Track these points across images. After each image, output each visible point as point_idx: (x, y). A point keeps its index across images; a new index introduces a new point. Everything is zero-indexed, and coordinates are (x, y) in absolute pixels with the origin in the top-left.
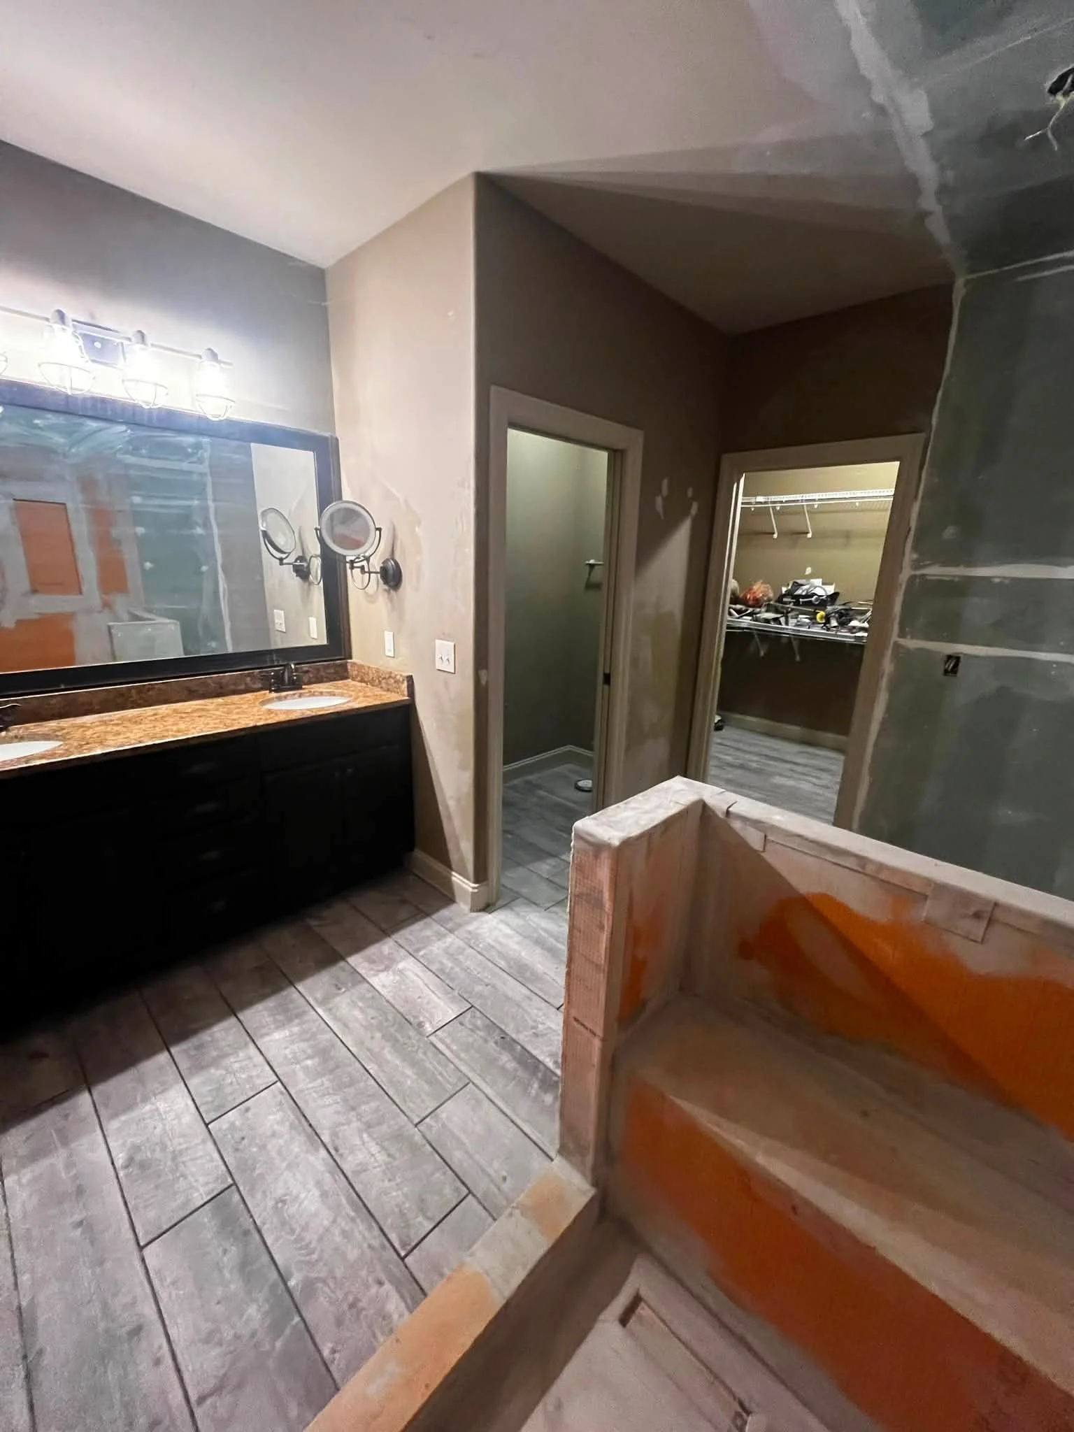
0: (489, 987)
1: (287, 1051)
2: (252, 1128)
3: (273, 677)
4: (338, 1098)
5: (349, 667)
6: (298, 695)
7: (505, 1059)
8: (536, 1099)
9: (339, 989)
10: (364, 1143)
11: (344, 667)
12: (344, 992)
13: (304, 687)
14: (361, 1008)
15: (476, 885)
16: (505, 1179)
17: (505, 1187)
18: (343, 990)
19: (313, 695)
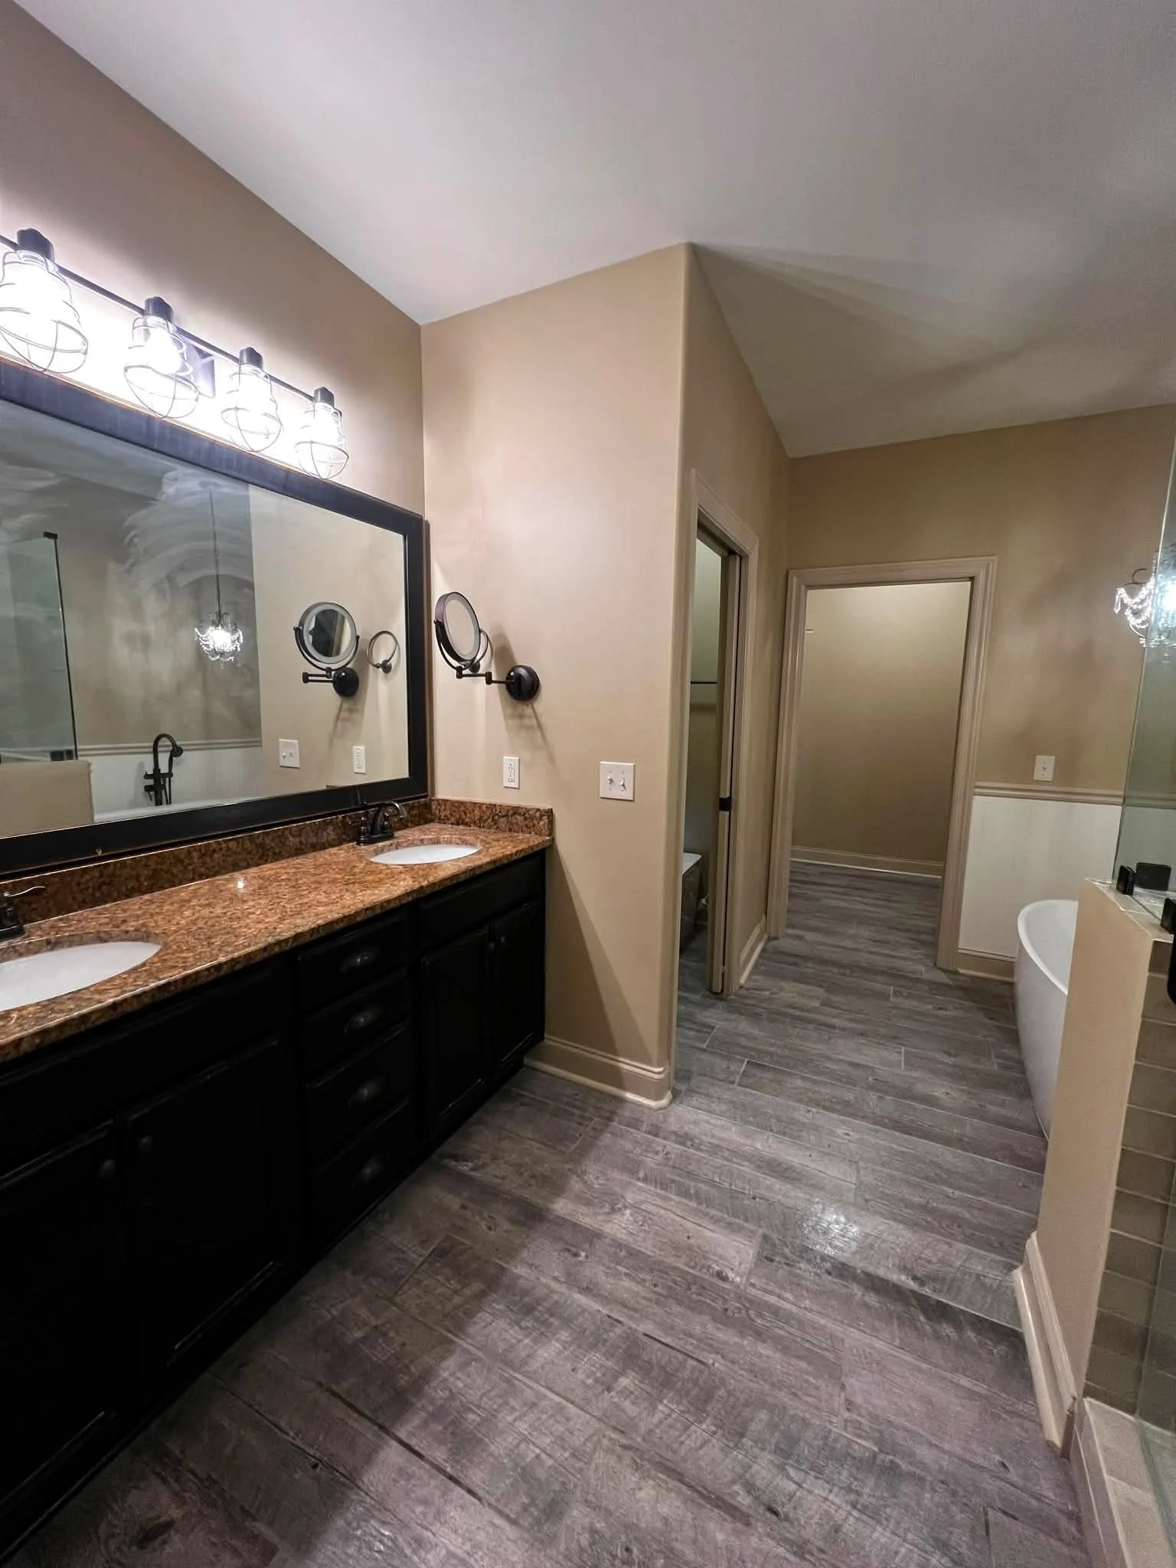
0: (757, 1199)
1: (581, 1376)
2: (629, 1527)
3: (364, 824)
4: (708, 1425)
5: (434, 807)
6: (394, 846)
7: (857, 1290)
8: (938, 1337)
9: (576, 1255)
10: (799, 1485)
11: (427, 806)
12: (587, 1256)
13: (397, 834)
14: (626, 1274)
15: (661, 1069)
16: (1003, 1465)
17: (1014, 1475)
18: (583, 1254)
19: (411, 844)
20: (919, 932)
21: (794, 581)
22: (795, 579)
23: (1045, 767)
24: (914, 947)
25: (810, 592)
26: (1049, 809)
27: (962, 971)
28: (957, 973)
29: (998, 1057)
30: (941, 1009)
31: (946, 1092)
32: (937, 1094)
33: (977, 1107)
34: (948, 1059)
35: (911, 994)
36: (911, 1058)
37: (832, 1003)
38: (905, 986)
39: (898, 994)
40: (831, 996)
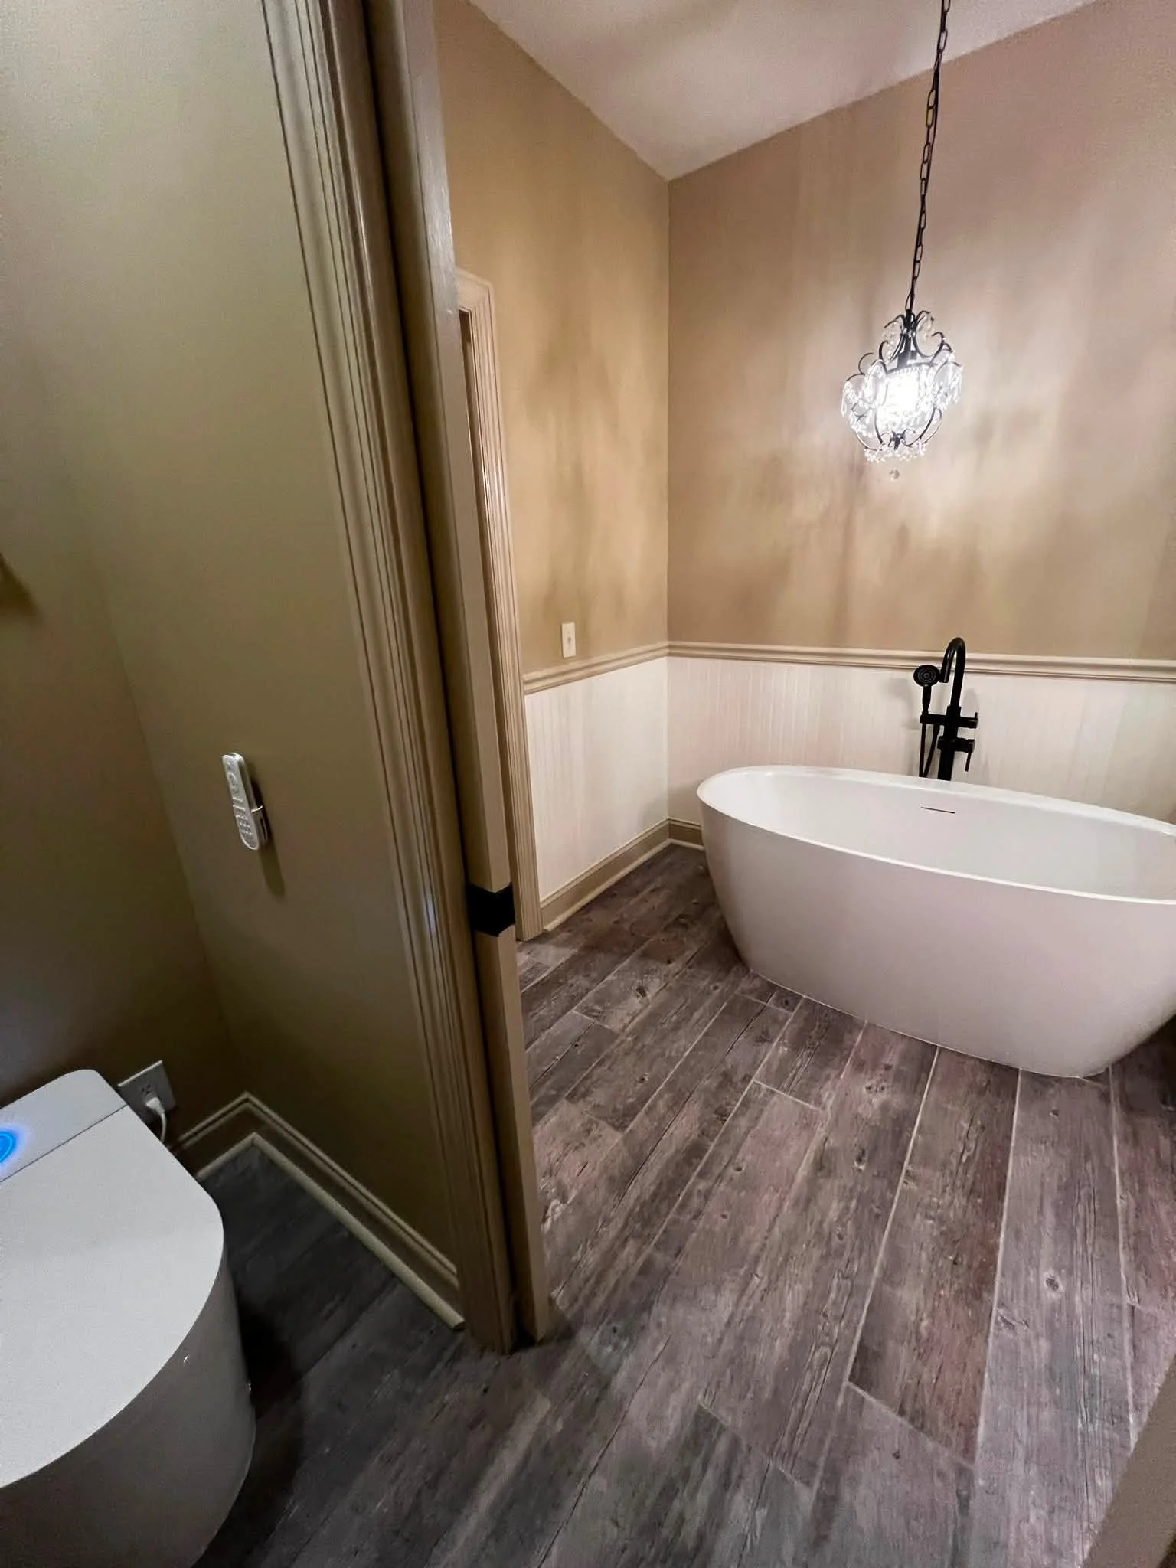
23: (569, 638)
29: (764, 999)
30: (642, 991)
31: (869, 1088)
32: (877, 1101)
33: (891, 1073)
34: (778, 1046)
35: (599, 1002)
36: (785, 1085)
37: (615, 1110)
38: (573, 997)
39: (595, 1014)
40: (589, 1099)
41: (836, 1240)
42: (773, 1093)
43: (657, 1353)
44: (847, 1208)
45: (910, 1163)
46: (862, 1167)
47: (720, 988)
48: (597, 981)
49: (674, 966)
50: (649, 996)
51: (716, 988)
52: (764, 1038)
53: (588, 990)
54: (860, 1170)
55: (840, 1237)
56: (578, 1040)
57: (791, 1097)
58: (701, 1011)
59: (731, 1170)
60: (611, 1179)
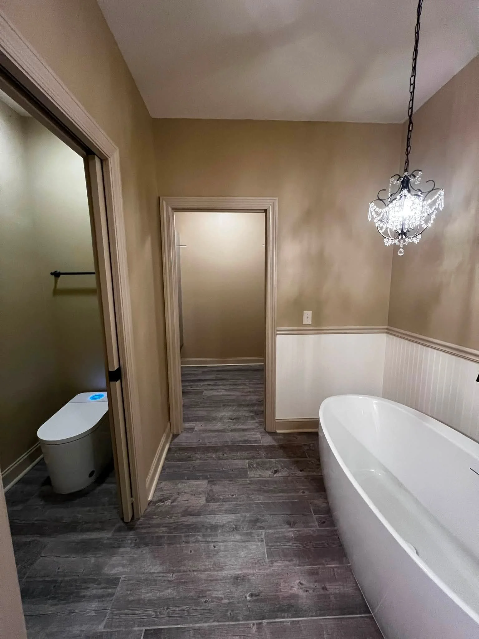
20: (253, 405)
21: (164, 204)
22: (164, 203)
23: (308, 317)
24: (253, 418)
25: (176, 214)
26: (310, 339)
27: (278, 431)
28: (276, 433)
29: (316, 513)
30: (276, 472)
31: (300, 582)
32: (295, 590)
33: (322, 592)
34: (291, 531)
35: (258, 464)
36: (270, 544)
37: (214, 496)
38: (254, 457)
39: (251, 466)
40: (213, 486)
41: (203, 600)
42: (262, 541)
43: (133, 556)
44: (222, 599)
45: (268, 623)
46: (248, 598)
47: (305, 494)
48: (267, 458)
49: (299, 473)
50: (277, 475)
51: (303, 492)
52: (290, 524)
53: (261, 458)
54: (246, 597)
55: (206, 602)
56: (235, 469)
57: (266, 550)
58: (286, 494)
59: (212, 545)
60: (186, 510)
